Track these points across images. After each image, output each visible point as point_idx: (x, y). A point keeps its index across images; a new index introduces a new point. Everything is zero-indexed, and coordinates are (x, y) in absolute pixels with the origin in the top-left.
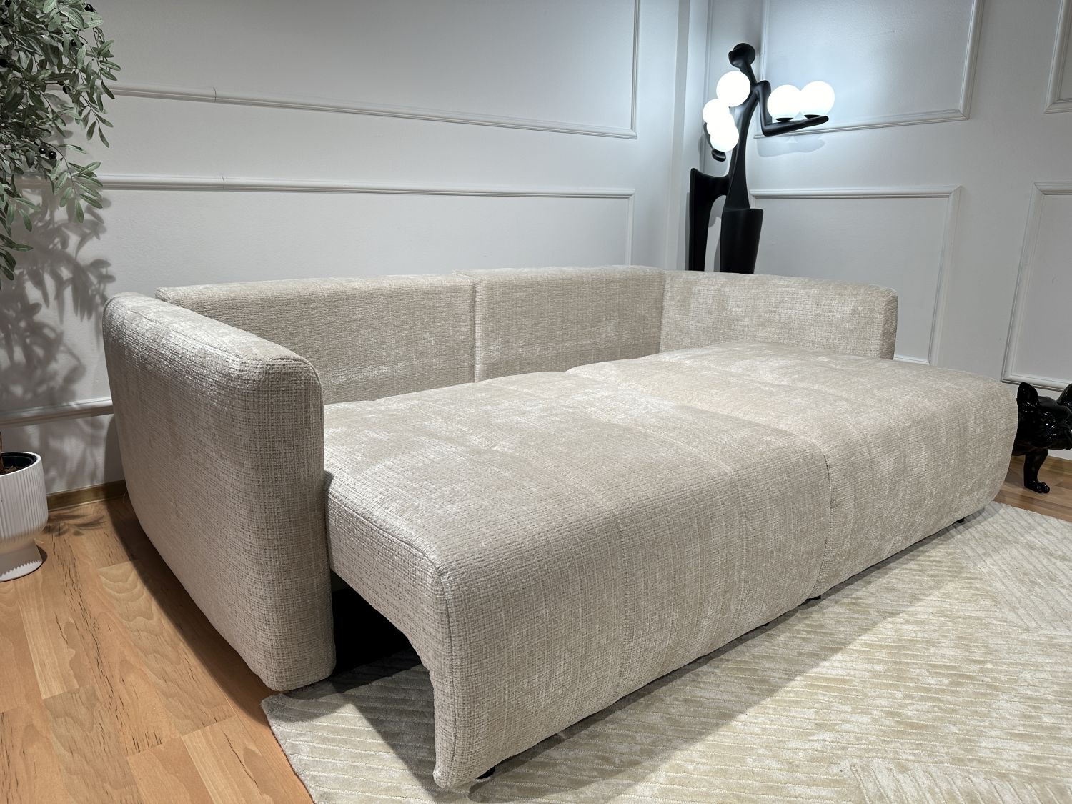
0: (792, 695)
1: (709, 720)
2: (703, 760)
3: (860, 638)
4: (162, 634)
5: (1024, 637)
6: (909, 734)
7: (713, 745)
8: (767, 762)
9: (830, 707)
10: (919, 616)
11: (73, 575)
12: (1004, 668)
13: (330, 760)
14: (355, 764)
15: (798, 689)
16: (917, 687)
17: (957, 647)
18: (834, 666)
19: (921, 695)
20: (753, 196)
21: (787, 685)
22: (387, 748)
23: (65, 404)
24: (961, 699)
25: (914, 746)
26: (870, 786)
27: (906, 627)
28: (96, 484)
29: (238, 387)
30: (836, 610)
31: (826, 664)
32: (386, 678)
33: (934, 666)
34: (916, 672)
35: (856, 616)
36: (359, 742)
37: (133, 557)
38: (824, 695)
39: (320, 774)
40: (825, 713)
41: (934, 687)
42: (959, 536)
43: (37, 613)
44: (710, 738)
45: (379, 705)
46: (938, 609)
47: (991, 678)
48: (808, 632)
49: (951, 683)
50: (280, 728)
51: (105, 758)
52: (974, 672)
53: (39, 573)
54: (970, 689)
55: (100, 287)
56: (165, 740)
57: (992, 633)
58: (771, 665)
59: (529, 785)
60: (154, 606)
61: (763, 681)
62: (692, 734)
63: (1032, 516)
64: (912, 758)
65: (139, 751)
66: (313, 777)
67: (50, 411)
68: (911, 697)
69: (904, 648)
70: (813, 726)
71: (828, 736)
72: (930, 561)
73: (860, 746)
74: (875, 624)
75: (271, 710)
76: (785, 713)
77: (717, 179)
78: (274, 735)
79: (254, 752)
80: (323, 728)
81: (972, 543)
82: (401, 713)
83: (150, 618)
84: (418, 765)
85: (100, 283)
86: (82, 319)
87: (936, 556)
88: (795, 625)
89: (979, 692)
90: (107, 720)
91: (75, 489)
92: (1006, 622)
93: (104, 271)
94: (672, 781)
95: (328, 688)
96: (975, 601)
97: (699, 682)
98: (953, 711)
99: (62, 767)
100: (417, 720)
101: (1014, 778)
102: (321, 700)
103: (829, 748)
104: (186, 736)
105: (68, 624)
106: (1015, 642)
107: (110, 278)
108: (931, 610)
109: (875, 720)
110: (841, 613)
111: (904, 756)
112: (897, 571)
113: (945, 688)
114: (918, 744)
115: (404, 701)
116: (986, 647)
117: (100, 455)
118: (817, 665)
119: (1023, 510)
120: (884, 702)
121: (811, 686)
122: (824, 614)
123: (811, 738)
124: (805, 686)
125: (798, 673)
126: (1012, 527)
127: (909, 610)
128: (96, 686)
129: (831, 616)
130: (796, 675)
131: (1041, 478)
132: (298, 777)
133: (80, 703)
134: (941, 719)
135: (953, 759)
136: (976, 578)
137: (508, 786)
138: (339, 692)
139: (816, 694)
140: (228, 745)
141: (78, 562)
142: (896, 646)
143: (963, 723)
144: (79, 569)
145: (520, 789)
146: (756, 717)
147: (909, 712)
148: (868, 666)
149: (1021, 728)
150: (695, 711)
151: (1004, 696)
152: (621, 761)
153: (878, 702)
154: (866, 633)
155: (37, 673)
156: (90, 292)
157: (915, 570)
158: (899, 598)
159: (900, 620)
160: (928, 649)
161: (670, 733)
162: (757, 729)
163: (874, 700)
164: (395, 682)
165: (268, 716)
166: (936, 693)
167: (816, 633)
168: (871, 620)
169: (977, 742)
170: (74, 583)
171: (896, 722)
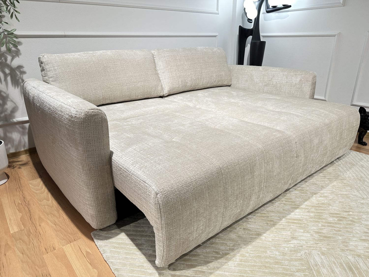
0: (282, 226)
1: (253, 236)
2: (252, 252)
3: (304, 203)
4: (53, 207)
5: (362, 201)
6: (325, 240)
7: (255, 246)
8: (275, 252)
9: (295, 231)
10: (325, 194)
11: (19, 184)
12: (356, 214)
13: (117, 255)
14: (127, 256)
15: (284, 224)
16: (326, 222)
17: (339, 206)
18: (296, 214)
19: (328, 225)
20: (262, 36)
21: (280, 222)
22: (137, 250)
23: (11, 120)
24: (342, 226)
25: (327, 245)
26: (312, 261)
27: (320, 198)
28: (25, 149)
29: (76, 120)
30: (295, 192)
31: (293, 213)
32: (136, 222)
33: (331, 214)
34: (325, 216)
35: (302, 195)
36: (128, 248)
37: (41, 177)
38: (293, 226)
39: (114, 261)
40: (294, 233)
41: (332, 222)
42: (337, 163)
43: (7, 199)
44: (254, 243)
45: (134, 233)
46: (331, 191)
47: (352, 218)
48: (286, 201)
49: (338, 220)
50: (99, 243)
51: (35, 256)
52: (346, 215)
53: (7, 183)
54: (345, 222)
55: (21, 76)
56: (56, 248)
57: (351, 200)
58: (274, 215)
59: (190, 263)
60: (50, 195)
61: (271, 221)
62: (246, 242)
63: (362, 155)
64: (326, 250)
65: (47, 253)
66: (112, 262)
67: (6, 123)
68: (324, 226)
69: (320, 207)
70: (290, 238)
71: (295, 242)
72: (327, 173)
73: (307, 245)
74: (309, 198)
75: (95, 237)
76: (280, 233)
77: (248, 30)
78: (96, 246)
79: (89, 252)
80: (114, 243)
81: (342, 166)
82: (142, 236)
83: (48, 200)
84: (149, 257)
85: (20, 74)
86: (15, 88)
87: (329, 171)
88: (282, 199)
89: (348, 223)
90: (35, 241)
91: (18, 151)
92: (356, 196)
93: (22, 70)
94: (241, 261)
95: (115, 227)
96: (344, 188)
97: (248, 222)
98: (339, 231)
99: (20, 260)
100: (148, 239)
101: (363, 256)
102: (113, 231)
103: (296, 246)
104: (64, 247)
105: (19, 203)
106: (360, 204)
107: (24, 73)
108: (329, 192)
109: (312, 235)
110: (297, 194)
111: (323, 249)
112: (316, 177)
113: (336, 222)
114: (328, 244)
115: (143, 231)
116: (349, 206)
117: (26, 138)
118: (290, 214)
119: (358, 152)
120: (315, 228)
121: (289, 222)
122: (291, 194)
123: (289, 243)
124: (286, 222)
125: (283, 217)
126: (355, 159)
127: (321, 192)
128: (30, 228)
129: (294, 195)
130: (283, 218)
131: (364, 140)
132: (106, 262)
133: (25, 234)
134: (336, 234)
135: (341, 249)
136: (344, 179)
137: (182, 264)
138: (119, 228)
139: (290, 225)
140: (80, 250)
141: (21, 179)
142: (317, 206)
143: (343, 236)
144: (21, 182)
145: (187, 265)
146: (270, 235)
147: (324, 231)
148: (308, 214)
149: (364, 237)
150: (248, 233)
151: (357, 225)
152: (223, 253)
153: (313, 228)
154: (306, 201)
155: (8, 223)
156: (17, 78)
157: (322, 176)
158: (317, 187)
159: (318, 196)
160: (329, 207)
161: (239, 242)
162: (270, 239)
163: (311, 227)
164: (139, 224)
165: (93, 238)
166: (333, 224)
167: (289, 202)
168: (308, 196)
169: (349, 243)
170: (20, 187)
171: (319, 235)
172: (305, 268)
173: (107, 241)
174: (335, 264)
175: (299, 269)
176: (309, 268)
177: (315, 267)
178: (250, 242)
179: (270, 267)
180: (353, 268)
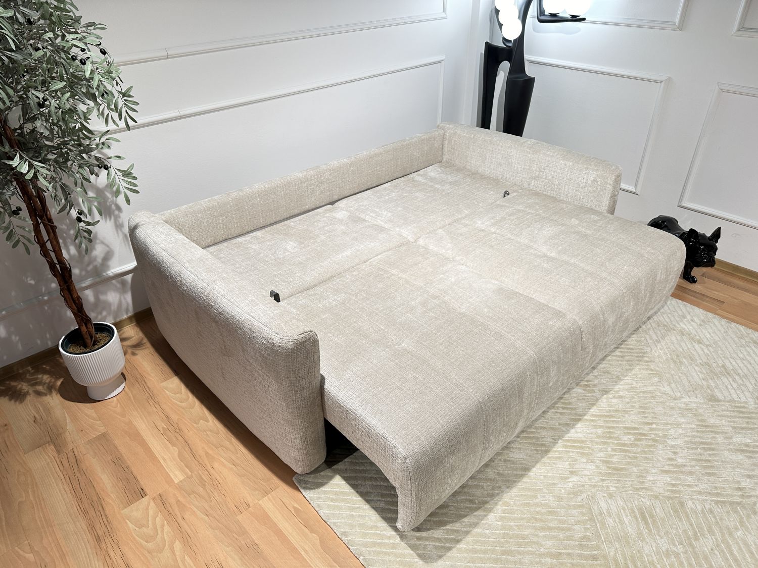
0: (557, 453)
1: (518, 473)
2: (518, 499)
3: (590, 411)
4: (219, 432)
5: (673, 404)
6: (614, 474)
7: (521, 488)
8: (547, 497)
9: (576, 460)
10: (620, 393)
11: (148, 390)
12: (661, 427)
13: (339, 512)
14: (352, 513)
15: (560, 449)
16: (618, 443)
17: (639, 413)
18: (578, 432)
19: (620, 449)
21: (554, 446)
22: (364, 502)
24: (639, 450)
25: (616, 482)
26: (596, 507)
27: (613, 401)
28: (129, 315)
29: (280, 350)
30: (577, 391)
31: (573, 431)
32: (351, 456)
33: (627, 428)
34: (618, 433)
35: (588, 395)
36: (350, 499)
37: (176, 373)
38: (573, 452)
39: (336, 521)
40: (574, 464)
41: (626, 442)
42: (644, 327)
43: (141, 421)
44: (520, 484)
45: (352, 475)
46: (630, 386)
47: (655, 435)
48: (563, 408)
49: (635, 439)
50: (309, 494)
51: (226, 518)
52: (647, 430)
53: (126, 389)
54: (644, 442)
55: (113, 199)
56: (251, 505)
57: (657, 402)
58: (546, 434)
60: (206, 412)
61: (542, 445)
62: (510, 482)
64: (615, 489)
65: (241, 513)
66: (335, 523)
67: (98, 280)
68: (615, 450)
69: (612, 416)
70: (568, 473)
71: (575, 479)
72: (627, 349)
73: (591, 484)
74: (597, 400)
75: (300, 484)
76: (554, 465)
78: (305, 498)
79: (298, 508)
80: (329, 492)
82: (365, 479)
83: (207, 421)
84: (382, 512)
86: (106, 221)
87: (631, 345)
89: (648, 445)
90: (216, 494)
92: (665, 394)
94: (504, 512)
95: (323, 466)
96: (650, 378)
98: (635, 458)
99: (207, 526)
100: (374, 483)
101: (661, 498)
102: (322, 473)
103: (576, 486)
104: (261, 501)
105: (164, 429)
106: (668, 408)
108: (626, 387)
109: (597, 467)
110: (581, 393)
111: (611, 488)
113: (632, 442)
114: (618, 480)
115: (365, 471)
116: (653, 413)
117: (128, 298)
118: (568, 432)
120: (602, 454)
121: (567, 446)
122: (571, 394)
123: (567, 481)
124: (563, 447)
125: (560, 437)
126: (673, 316)
127: (615, 388)
128: (200, 472)
129: (575, 395)
130: (559, 440)
132: (326, 523)
133: (197, 484)
134: (629, 463)
135: (634, 488)
136: (651, 361)
138: (329, 468)
139: (569, 452)
140: (284, 506)
141: (145, 379)
142: (608, 415)
143: (640, 465)
144: (149, 385)
145: (434, 522)
146: (541, 469)
147: (614, 460)
148: (593, 430)
149: (666, 467)
150: (511, 467)
151: (660, 446)
152: (479, 502)
153: (599, 454)
154: (593, 406)
155: (164, 466)
157: (619, 356)
158: (610, 379)
159: (611, 396)
160: (624, 416)
161: (500, 483)
162: (541, 477)
163: (597, 453)
164: (356, 458)
165: (299, 487)
166: (628, 447)
167: (567, 408)
168: (595, 397)
169: (646, 477)
170: (151, 397)
171: (608, 467)
172: (587, 518)
173: (320, 490)
174: (624, 510)
175: (579, 521)
176: (592, 519)
177: (599, 517)
178: (515, 482)
179: (541, 520)
180: (647, 515)
